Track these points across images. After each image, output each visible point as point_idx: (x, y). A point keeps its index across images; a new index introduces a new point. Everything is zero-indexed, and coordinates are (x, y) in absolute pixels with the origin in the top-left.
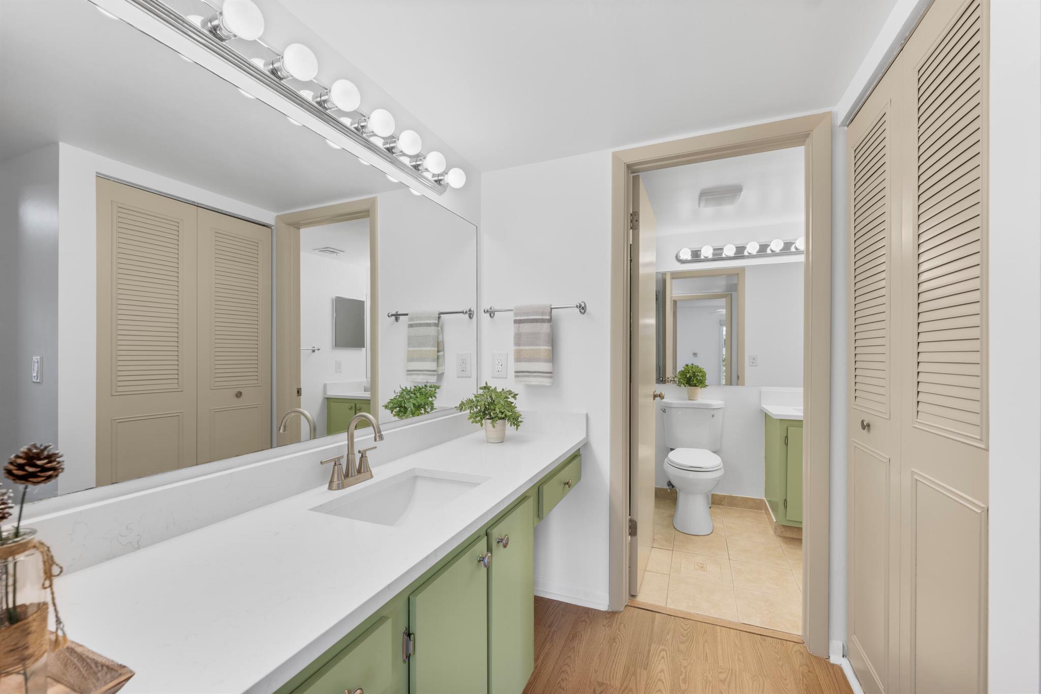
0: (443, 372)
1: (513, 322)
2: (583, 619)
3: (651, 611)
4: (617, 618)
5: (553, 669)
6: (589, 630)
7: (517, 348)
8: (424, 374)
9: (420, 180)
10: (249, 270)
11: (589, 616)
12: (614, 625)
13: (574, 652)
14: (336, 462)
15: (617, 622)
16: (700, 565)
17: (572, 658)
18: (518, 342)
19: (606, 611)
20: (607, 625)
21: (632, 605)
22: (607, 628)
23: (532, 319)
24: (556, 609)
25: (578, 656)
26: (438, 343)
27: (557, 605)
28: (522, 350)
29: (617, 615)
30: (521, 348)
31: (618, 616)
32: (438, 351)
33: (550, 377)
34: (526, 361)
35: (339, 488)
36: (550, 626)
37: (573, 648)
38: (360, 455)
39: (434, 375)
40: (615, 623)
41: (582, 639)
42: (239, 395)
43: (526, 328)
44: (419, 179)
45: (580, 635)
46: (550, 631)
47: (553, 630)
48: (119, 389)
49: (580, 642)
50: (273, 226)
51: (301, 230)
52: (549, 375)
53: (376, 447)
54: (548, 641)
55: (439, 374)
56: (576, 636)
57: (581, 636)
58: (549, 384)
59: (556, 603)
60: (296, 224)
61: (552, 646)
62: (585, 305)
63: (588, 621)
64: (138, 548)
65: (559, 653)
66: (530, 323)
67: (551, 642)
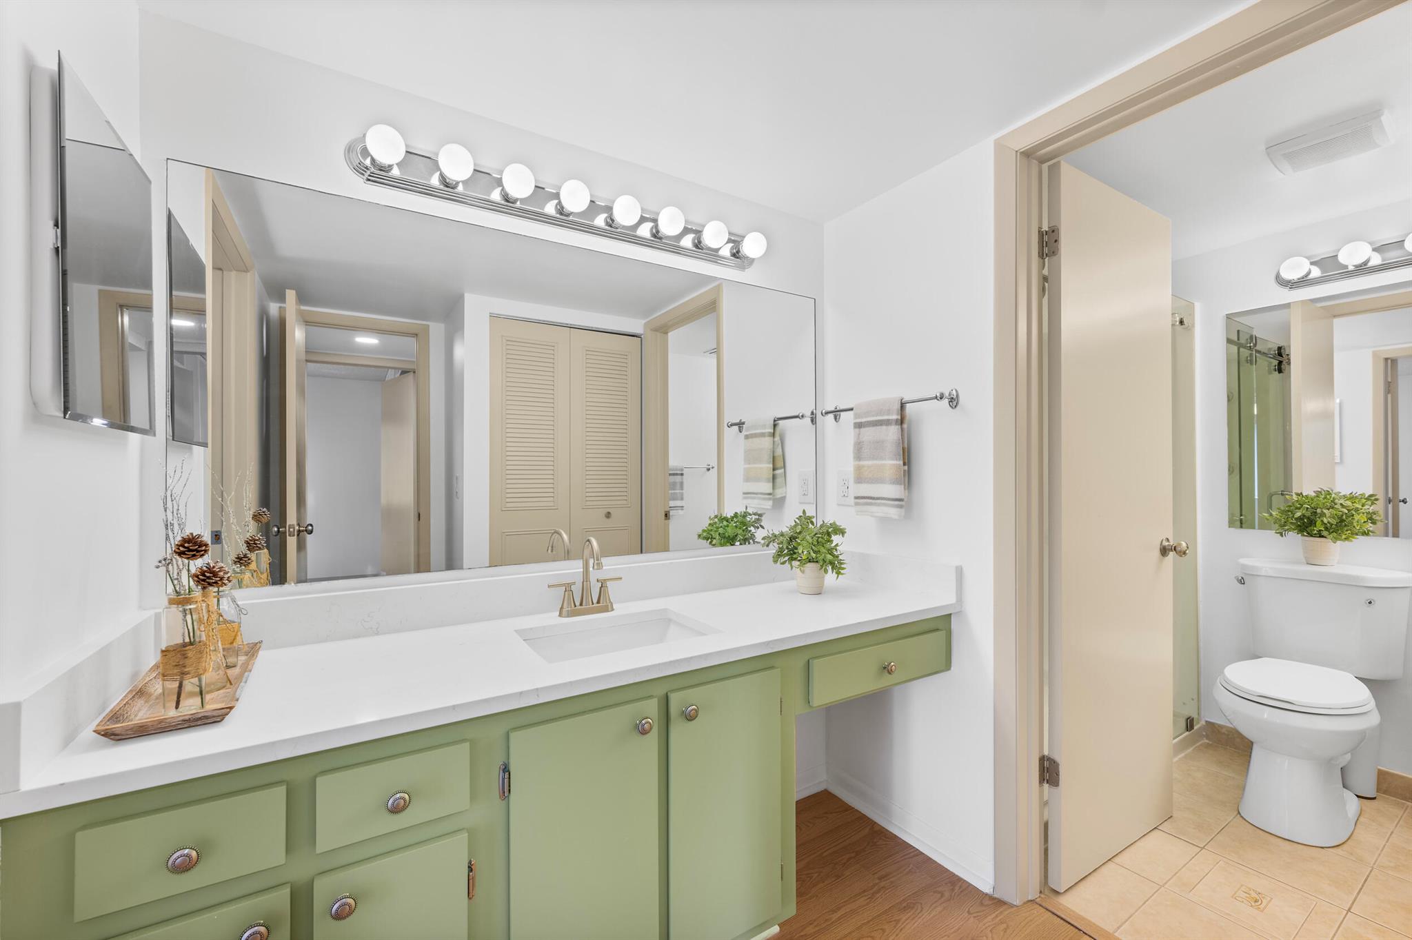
0: (784, 495)
1: (852, 426)
2: (940, 889)
3: (1077, 928)
4: (1001, 912)
5: (850, 933)
6: (939, 909)
7: (857, 463)
8: (759, 498)
9: (721, 262)
10: (617, 385)
11: (953, 890)
12: (990, 918)
13: (895, 927)
14: (568, 588)
15: (997, 916)
16: (1253, 895)
17: (886, 934)
18: (858, 455)
19: (987, 894)
20: (975, 915)
21: (1044, 904)
22: (972, 919)
23: (876, 421)
24: (905, 859)
25: (897, 935)
26: (774, 457)
27: (912, 854)
28: (863, 466)
29: (1004, 907)
30: (862, 463)
31: (1005, 910)
32: (774, 469)
33: (901, 507)
34: (868, 482)
35: (568, 616)
36: (880, 878)
37: (897, 922)
38: (600, 584)
39: (770, 499)
40: (994, 915)
41: (920, 915)
42: (608, 515)
43: (869, 434)
44: (719, 261)
45: (919, 911)
46: (877, 884)
47: (882, 884)
48: (508, 505)
49: (914, 918)
50: (642, 334)
51: (669, 334)
52: (897, 503)
53: (621, 578)
54: (865, 896)
55: (776, 499)
56: (913, 907)
57: (921, 911)
58: (896, 517)
59: (912, 850)
60: (663, 329)
61: (868, 904)
62: (957, 396)
63: (947, 894)
64: (377, 634)
65: (870, 918)
66: (873, 426)
67: (870, 898)
